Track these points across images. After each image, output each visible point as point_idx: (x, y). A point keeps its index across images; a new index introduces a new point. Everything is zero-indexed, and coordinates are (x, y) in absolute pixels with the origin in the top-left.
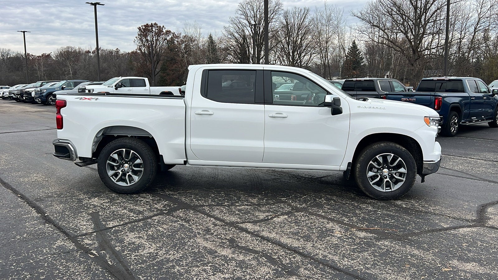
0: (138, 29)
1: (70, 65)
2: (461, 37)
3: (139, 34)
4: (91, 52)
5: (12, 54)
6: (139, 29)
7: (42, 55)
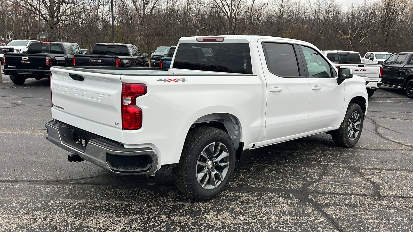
2: (89, 8)
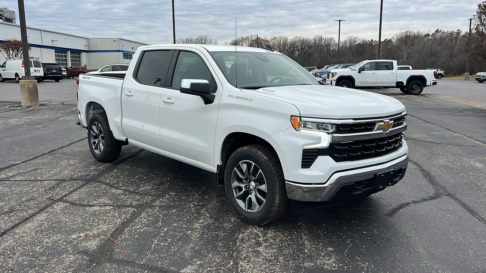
0: (478, 6)
1: (405, 49)
3: (478, 12)
4: (431, 35)
5: (358, 41)
6: (480, 6)
7: (385, 40)
